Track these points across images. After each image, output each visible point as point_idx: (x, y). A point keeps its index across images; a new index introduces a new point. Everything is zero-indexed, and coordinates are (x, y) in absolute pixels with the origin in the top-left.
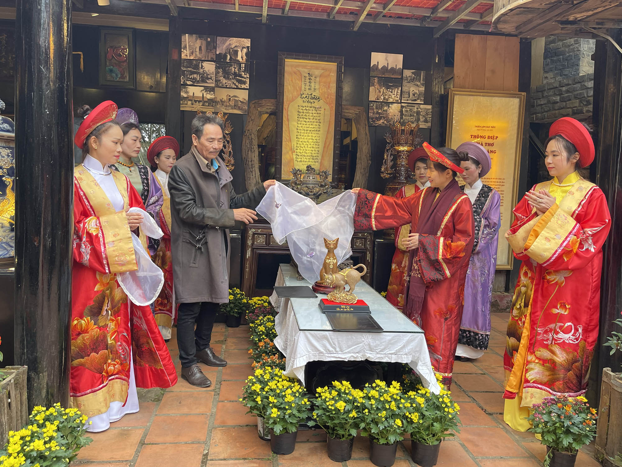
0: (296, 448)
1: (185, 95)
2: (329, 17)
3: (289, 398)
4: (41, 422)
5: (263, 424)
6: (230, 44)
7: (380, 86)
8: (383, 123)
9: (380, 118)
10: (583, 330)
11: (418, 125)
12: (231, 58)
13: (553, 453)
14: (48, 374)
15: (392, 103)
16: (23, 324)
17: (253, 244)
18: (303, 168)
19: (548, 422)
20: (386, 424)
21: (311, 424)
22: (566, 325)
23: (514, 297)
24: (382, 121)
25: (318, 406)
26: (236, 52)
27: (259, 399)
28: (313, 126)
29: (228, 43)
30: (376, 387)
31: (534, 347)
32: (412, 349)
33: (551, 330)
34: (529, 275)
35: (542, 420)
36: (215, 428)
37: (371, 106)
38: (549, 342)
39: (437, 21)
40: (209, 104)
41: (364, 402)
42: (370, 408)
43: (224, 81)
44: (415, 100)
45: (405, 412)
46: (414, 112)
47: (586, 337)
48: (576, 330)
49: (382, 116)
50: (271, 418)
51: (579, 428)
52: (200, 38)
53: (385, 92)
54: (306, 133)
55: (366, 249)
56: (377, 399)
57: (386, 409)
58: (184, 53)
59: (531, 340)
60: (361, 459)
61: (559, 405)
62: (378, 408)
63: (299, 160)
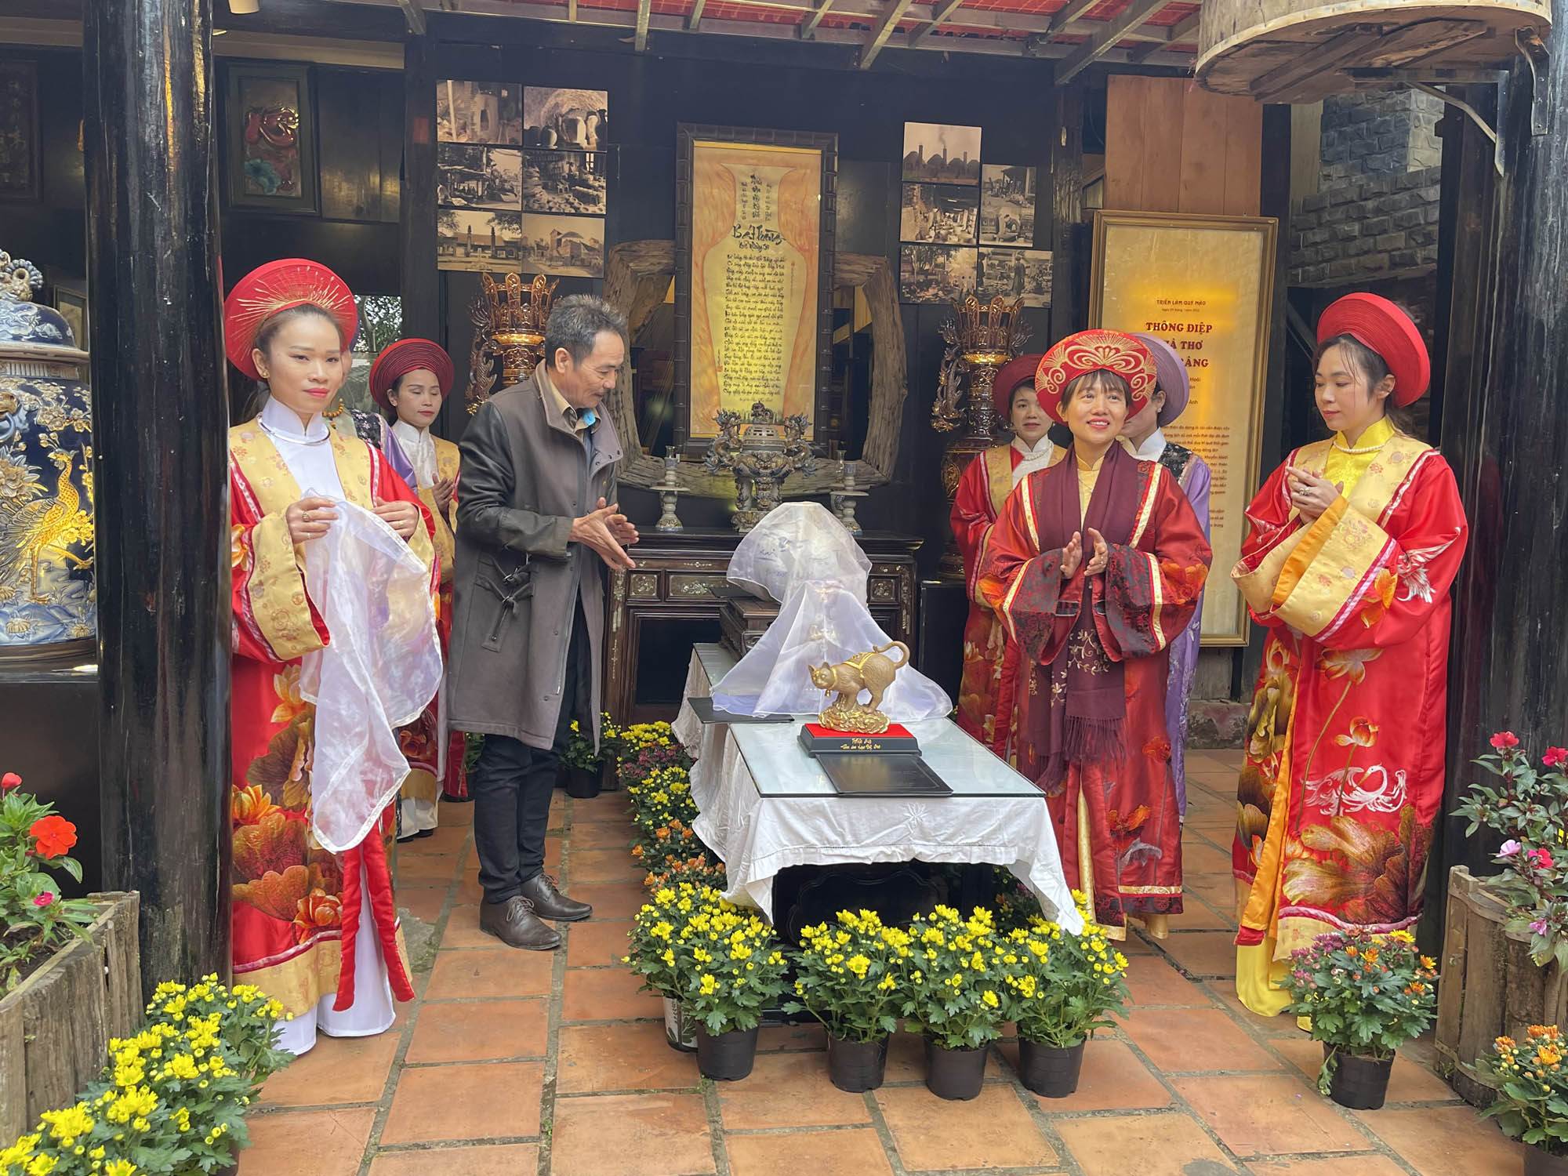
0: (756, 1065)
1: (449, 233)
2: (800, 37)
3: (740, 952)
4: (179, 1017)
5: (679, 1014)
6: (557, 105)
7: (926, 202)
8: (936, 295)
9: (927, 285)
10: (1407, 781)
11: (1020, 302)
12: (560, 138)
13: (1338, 1059)
14: (184, 910)
15: (957, 246)
16: (123, 794)
17: (627, 596)
18: (744, 407)
19: (1325, 989)
20: (963, 1003)
21: (790, 1008)
22: (1369, 772)
23: (1253, 712)
24: (931, 291)
25: (805, 969)
26: (572, 125)
27: (669, 956)
28: (764, 306)
29: (553, 103)
30: (937, 922)
31: (1300, 824)
32: (1017, 833)
33: (1336, 784)
34: (1286, 660)
35: (1313, 985)
36: (565, 1027)
37: (906, 255)
38: (1333, 812)
39: (1062, 43)
40: (509, 253)
41: (911, 954)
42: (924, 967)
43: (545, 196)
44: (1013, 239)
45: (1006, 975)
46: (1010, 268)
47: (1415, 797)
48: (1393, 781)
49: (932, 280)
50: (700, 996)
51: (1395, 1000)
52: (483, 89)
53: (938, 218)
54: (750, 323)
55: (901, 604)
56: (940, 947)
57: (961, 970)
58: (443, 127)
59: (1292, 808)
60: (905, 1085)
61: (1351, 949)
62: (943, 969)
63: (733, 389)
